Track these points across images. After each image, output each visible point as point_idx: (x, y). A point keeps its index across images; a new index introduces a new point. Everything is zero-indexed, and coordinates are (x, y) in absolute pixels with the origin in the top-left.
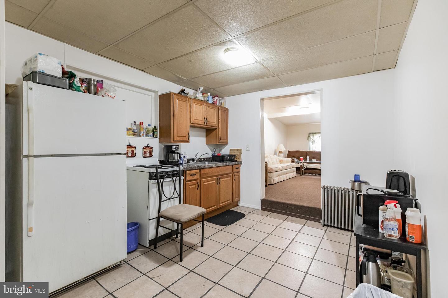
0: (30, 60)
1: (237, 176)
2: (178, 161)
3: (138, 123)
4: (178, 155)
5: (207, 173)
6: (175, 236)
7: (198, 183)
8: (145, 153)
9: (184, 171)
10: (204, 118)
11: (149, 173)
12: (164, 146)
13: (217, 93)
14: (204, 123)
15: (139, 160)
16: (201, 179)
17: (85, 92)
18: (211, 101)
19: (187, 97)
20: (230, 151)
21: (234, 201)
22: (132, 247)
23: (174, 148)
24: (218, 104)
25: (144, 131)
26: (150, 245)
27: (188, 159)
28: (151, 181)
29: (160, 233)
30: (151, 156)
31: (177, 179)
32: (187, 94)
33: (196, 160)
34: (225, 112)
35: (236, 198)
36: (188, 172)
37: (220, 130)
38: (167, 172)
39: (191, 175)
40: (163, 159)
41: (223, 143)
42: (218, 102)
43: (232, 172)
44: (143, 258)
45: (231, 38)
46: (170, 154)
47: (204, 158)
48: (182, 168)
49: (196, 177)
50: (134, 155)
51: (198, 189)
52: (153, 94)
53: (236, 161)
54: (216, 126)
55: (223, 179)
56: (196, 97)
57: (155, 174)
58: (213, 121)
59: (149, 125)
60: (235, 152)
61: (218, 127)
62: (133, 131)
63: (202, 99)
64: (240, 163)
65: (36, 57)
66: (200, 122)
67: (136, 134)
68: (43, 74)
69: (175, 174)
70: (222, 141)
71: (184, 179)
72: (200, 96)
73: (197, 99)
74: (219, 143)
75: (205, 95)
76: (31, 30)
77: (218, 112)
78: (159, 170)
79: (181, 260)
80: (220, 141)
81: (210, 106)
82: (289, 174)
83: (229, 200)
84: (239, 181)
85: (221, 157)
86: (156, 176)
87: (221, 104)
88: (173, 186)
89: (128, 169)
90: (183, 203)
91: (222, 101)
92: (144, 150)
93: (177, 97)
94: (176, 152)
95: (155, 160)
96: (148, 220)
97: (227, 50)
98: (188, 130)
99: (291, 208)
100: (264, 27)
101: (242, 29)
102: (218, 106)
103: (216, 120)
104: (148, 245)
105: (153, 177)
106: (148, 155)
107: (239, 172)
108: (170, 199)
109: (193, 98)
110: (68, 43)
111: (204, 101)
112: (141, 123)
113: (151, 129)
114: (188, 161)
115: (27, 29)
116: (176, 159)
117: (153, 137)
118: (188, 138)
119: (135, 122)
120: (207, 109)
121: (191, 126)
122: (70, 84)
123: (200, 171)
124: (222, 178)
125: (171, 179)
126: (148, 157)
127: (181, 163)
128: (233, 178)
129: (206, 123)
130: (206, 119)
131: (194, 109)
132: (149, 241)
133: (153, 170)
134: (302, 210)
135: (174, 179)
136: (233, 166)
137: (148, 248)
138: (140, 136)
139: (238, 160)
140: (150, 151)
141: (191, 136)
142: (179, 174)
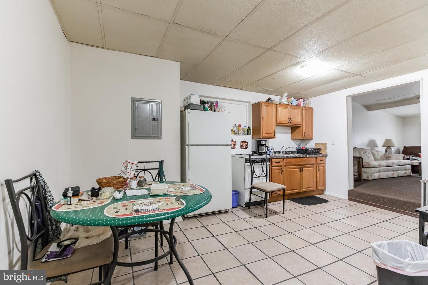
0: (187, 98)
1: (321, 167)
2: (267, 152)
3: (237, 125)
4: (266, 147)
5: (291, 162)
6: (263, 205)
7: (282, 169)
8: (242, 146)
9: (270, 159)
10: (289, 118)
11: (245, 158)
12: (255, 141)
13: (301, 96)
14: (289, 122)
15: (238, 150)
16: (285, 166)
17: (210, 111)
18: (295, 103)
19: (273, 103)
20: (315, 145)
21: (318, 189)
22: (235, 204)
23: (263, 142)
24: (302, 105)
25: (242, 130)
26: (246, 206)
27: (274, 152)
28: (246, 164)
29: (252, 200)
30: (246, 148)
31: (264, 164)
32: (273, 101)
33: (282, 152)
34: (309, 111)
35: (320, 186)
36: (273, 160)
37: (304, 127)
38: (257, 158)
39: (276, 162)
40: (254, 150)
41: (307, 138)
42: (302, 103)
43: (316, 162)
44: (241, 212)
45: (304, 59)
46: (260, 147)
47: (289, 151)
48: (268, 156)
49: (279, 164)
50: (235, 147)
51: (282, 173)
52: (247, 104)
53: (321, 154)
54: (301, 124)
55: (307, 169)
56: (281, 102)
57: (249, 159)
58: (297, 120)
59: (245, 126)
60: (320, 146)
61: (302, 125)
62: (234, 131)
63: (287, 103)
64: (324, 155)
65: (190, 96)
66: (284, 122)
67: (236, 133)
68: (193, 104)
69: (263, 160)
70: (306, 136)
71: (270, 165)
72: (285, 101)
73: (282, 103)
74: (303, 138)
75: (289, 100)
76: (184, 80)
77: (302, 112)
78: (252, 157)
79: (266, 217)
80: (304, 136)
81: (294, 107)
82: (398, 172)
83: (313, 187)
84: (324, 172)
85: (305, 150)
86: (249, 160)
87: (306, 105)
88: (262, 169)
89: (233, 156)
90: (270, 181)
91: (307, 102)
92: (242, 144)
93: (265, 104)
94: (264, 145)
95: (249, 151)
96: (244, 189)
97: (302, 67)
98: (274, 129)
99: (383, 200)
100: (329, 48)
101: (311, 53)
102: (302, 107)
103: (300, 119)
104: (244, 206)
105: (248, 161)
106: (244, 147)
107: (325, 163)
108: (259, 177)
109: (278, 103)
110: (199, 83)
111: (288, 104)
112: (240, 126)
113: (247, 129)
114: (275, 153)
115: (182, 80)
116: (265, 150)
117: (248, 134)
118: (274, 135)
119: (235, 125)
120: (291, 111)
121: (276, 125)
122: (203, 107)
123: (283, 160)
124: (304, 167)
125: (260, 164)
126: (244, 149)
127: (269, 154)
128: (317, 169)
129: (291, 123)
130: (290, 119)
131: (279, 111)
132: (245, 203)
133: (248, 157)
134: (398, 204)
135: (262, 164)
136: (316, 158)
137: (244, 207)
138: (239, 134)
139: (322, 153)
140: (246, 145)
141: (277, 133)
142: (266, 160)
